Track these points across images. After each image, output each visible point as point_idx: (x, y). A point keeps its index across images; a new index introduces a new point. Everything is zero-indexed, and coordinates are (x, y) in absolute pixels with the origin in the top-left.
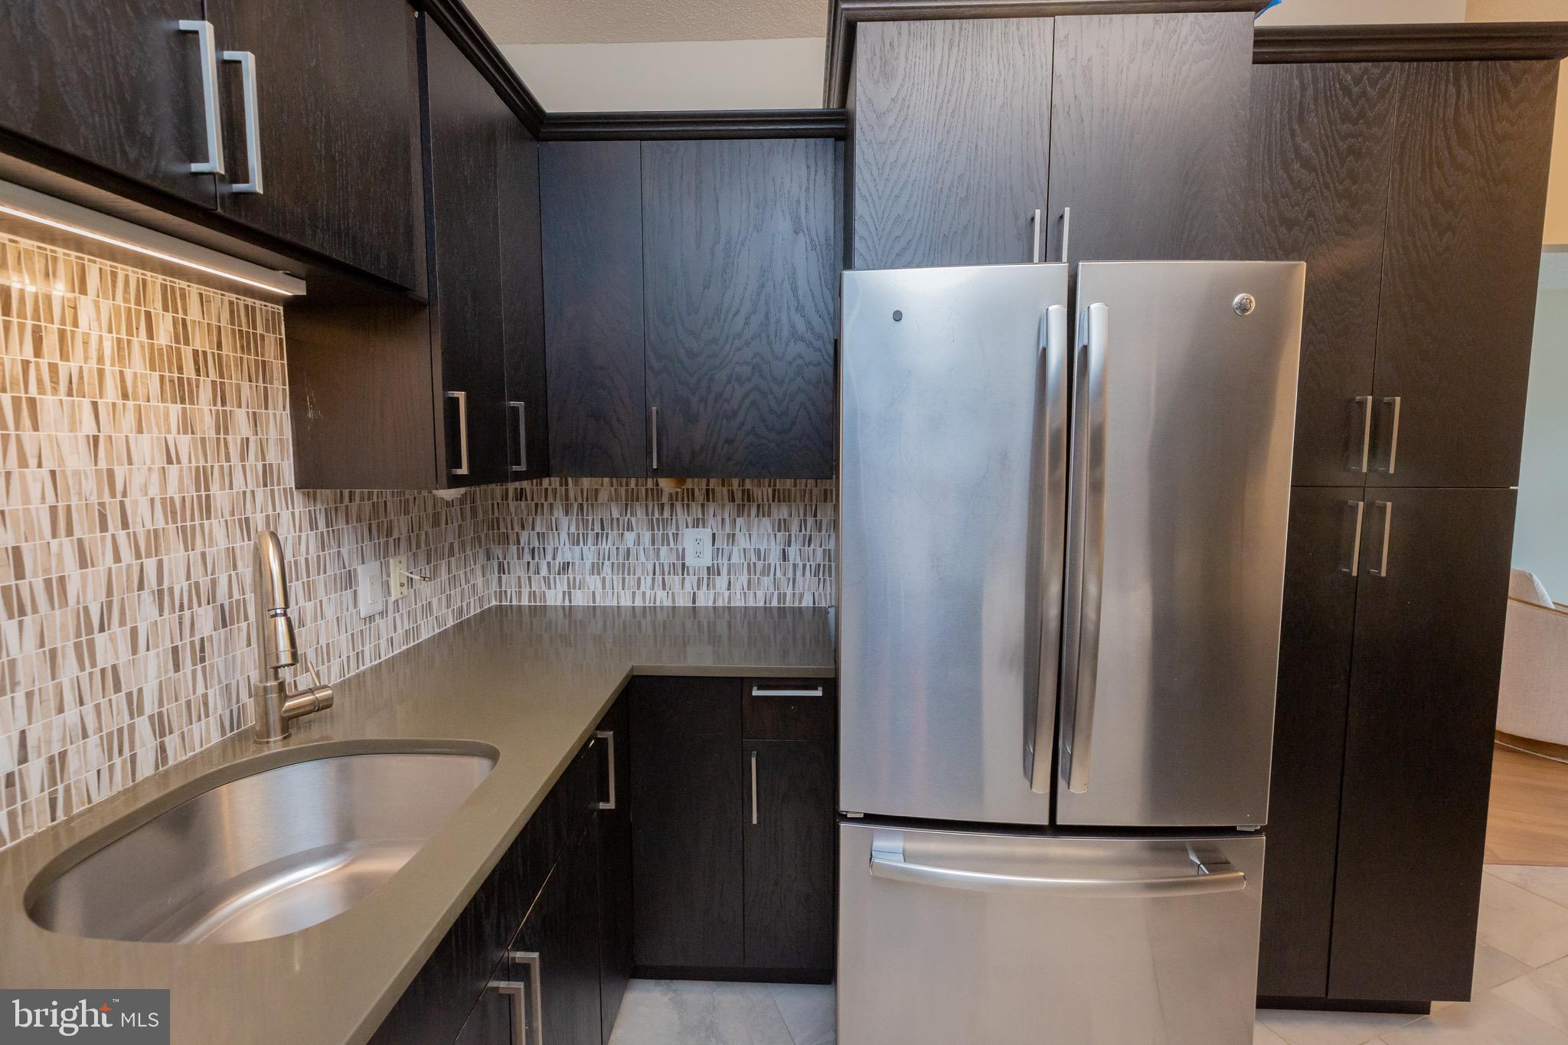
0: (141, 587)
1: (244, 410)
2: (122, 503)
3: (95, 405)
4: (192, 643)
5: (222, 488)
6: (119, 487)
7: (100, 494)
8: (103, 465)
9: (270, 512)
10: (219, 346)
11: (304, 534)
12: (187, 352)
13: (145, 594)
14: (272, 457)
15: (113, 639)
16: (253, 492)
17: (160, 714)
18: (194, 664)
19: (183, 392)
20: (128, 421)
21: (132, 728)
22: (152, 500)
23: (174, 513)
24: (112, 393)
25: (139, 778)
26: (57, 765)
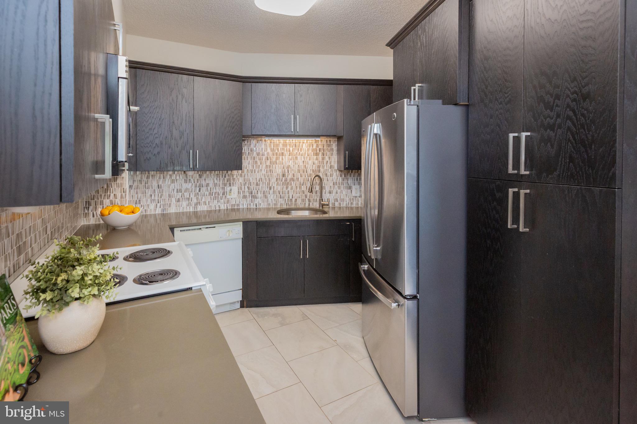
0: (308, 181)
1: (327, 156)
3: (304, 157)
4: (315, 191)
5: (322, 168)
6: (306, 168)
7: (304, 168)
8: (304, 164)
9: (331, 173)
10: (324, 147)
11: (338, 178)
12: (318, 149)
13: (309, 182)
14: (332, 164)
15: (304, 187)
16: (328, 170)
17: (309, 199)
18: (315, 193)
19: (317, 154)
20: (308, 159)
21: (305, 199)
22: (311, 170)
23: (314, 171)
25: (306, 206)
26: (296, 200)
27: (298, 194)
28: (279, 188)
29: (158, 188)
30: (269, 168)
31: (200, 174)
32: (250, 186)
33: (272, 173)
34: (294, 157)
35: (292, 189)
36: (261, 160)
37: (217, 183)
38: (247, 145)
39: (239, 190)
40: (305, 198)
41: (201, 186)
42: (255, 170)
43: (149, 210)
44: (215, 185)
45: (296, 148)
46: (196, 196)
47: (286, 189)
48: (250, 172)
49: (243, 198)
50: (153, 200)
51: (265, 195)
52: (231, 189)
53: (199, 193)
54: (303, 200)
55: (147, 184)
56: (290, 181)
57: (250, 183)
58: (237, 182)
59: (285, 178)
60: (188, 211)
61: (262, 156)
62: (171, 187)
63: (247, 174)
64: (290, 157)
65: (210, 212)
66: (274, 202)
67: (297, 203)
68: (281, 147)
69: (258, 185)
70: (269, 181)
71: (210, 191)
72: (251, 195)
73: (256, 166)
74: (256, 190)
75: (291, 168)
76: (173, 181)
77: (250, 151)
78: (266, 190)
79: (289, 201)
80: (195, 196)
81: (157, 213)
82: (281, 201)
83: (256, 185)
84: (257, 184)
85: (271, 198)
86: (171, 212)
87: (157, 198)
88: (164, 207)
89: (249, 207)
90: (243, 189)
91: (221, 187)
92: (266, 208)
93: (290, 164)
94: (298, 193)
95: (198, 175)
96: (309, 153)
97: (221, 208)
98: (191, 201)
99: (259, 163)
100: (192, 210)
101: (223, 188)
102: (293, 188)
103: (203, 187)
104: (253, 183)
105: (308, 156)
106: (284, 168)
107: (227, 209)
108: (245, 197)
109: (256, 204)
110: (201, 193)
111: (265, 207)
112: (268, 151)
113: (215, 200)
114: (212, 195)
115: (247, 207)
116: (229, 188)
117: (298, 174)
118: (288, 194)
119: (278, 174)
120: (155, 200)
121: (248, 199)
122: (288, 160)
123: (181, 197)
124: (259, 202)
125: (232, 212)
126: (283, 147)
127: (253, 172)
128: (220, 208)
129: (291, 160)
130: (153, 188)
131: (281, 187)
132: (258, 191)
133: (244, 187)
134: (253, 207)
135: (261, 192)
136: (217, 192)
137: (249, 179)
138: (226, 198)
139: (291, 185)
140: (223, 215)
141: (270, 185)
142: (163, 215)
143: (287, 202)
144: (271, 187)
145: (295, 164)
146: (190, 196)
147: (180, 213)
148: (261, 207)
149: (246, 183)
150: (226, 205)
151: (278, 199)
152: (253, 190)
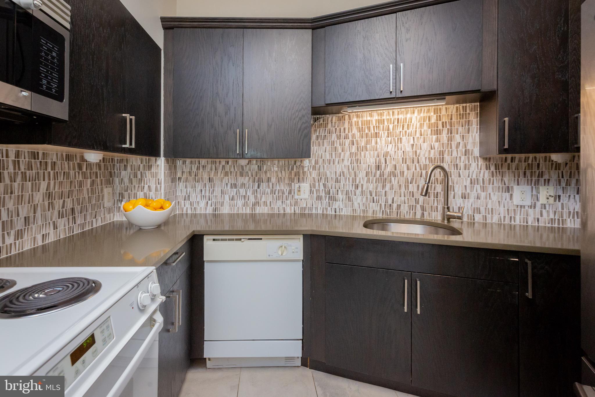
0: (421, 176)
1: (459, 135)
2: (418, 158)
3: (414, 138)
4: (434, 193)
5: (448, 155)
6: (418, 154)
7: (413, 155)
8: (414, 150)
9: (467, 162)
10: (451, 119)
11: (482, 171)
12: (440, 123)
13: (422, 178)
14: (469, 147)
15: (413, 186)
16: (460, 157)
17: (423, 206)
18: (434, 197)
19: (438, 132)
20: (421, 140)
21: (416, 206)
22: (426, 158)
23: (432, 161)
24: (418, 135)
25: (416, 217)
26: (399, 206)
27: (403, 198)
28: (371, 187)
29: (210, 182)
30: (355, 157)
31: (259, 164)
32: (326, 183)
33: (359, 165)
34: (396, 138)
35: (392, 188)
36: (342, 145)
37: (281, 178)
38: (323, 125)
39: (311, 188)
40: (414, 204)
41: (260, 181)
42: (333, 160)
43: (199, 208)
44: (279, 180)
45: (399, 124)
46: (254, 194)
47: (383, 189)
48: (327, 163)
49: (317, 200)
50: (203, 196)
51: (349, 197)
52: (299, 186)
53: (259, 190)
54: (411, 207)
55: (197, 176)
56: (388, 176)
57: (327, 178)
58: (309, 177)
59: (381, 172)
60: (245, 212)
61: (344, 140)
62: (224, 181)
63: (323, 166)
64: (390, 139)
65: (272, 216)
66: (362, 208)
67: (400, 212)
68: (374, 125)
69: (338, 182)
70: (355, 176)
71: (273, 188)
72: (328, 196)
73: (336, 154)
74: (335, 188)
75: (390, 156)
76: (226, 174)
77: (327, 133)
78: (351, 189)
79: (388, 207)
80: (252, 194)
81: (207, 212)
82: (374, 206)
83: (336, 182)
84: (337, 181)
85: (359, 201)
86: (224, 212)
87: (207, 194)
88: (216, 206)
89: (325, 212)
90: (317, 187)
91: (287, 184)
92: (350, 215)
93: (389, 150)
94: (402, 195)
95: (256, 166)
96: (423, 131)
97: (286, 212)
98: (248, 200)
99: (340, 150)
100: (248, 211)
101: (289, 184)
102: (394, 188)
103: (263, 182)
104: (331, 178)
105: (421, 135)
106: (378, 157)
107: (295, 213)
108: (319, 198)
109: (335, 209)
110: (260, 190)
111: (349, 214)
112: (353, 132)
113: (279, 200)
114: (275, 194)
115: (323, 212)
116: (297, 186)
117: (402, 165)
118: (385, 196)
119: (369, 165)
120: (205, 196)
121: (324, 201)
122: (386, 143)
123: (236, 194)
124: (339, 206)
125: (301, 217)
126: (377, 125)
127: (332, 163)
128: (285, 211)
129: (391, 143)
130: (204, 181)
131: (373, 185)
132: (338, 191)
133: (319, 184)
134: (331, 213)
135: (342, 191)
136: (281, 190)
137: (326, 173)
138: (294, 199)
139: (391, 182)
140: (289, 221)
141: (356, 182)
142: (215, 216)
143: (384, 209)
144: (358, 185)
145: (398, 150)
146: (246, 194)
147: (234, 214)
148: (343, 213)
149: (321, 178)
150: (293, 208)
151: (369, 204)
152: (332, 188)
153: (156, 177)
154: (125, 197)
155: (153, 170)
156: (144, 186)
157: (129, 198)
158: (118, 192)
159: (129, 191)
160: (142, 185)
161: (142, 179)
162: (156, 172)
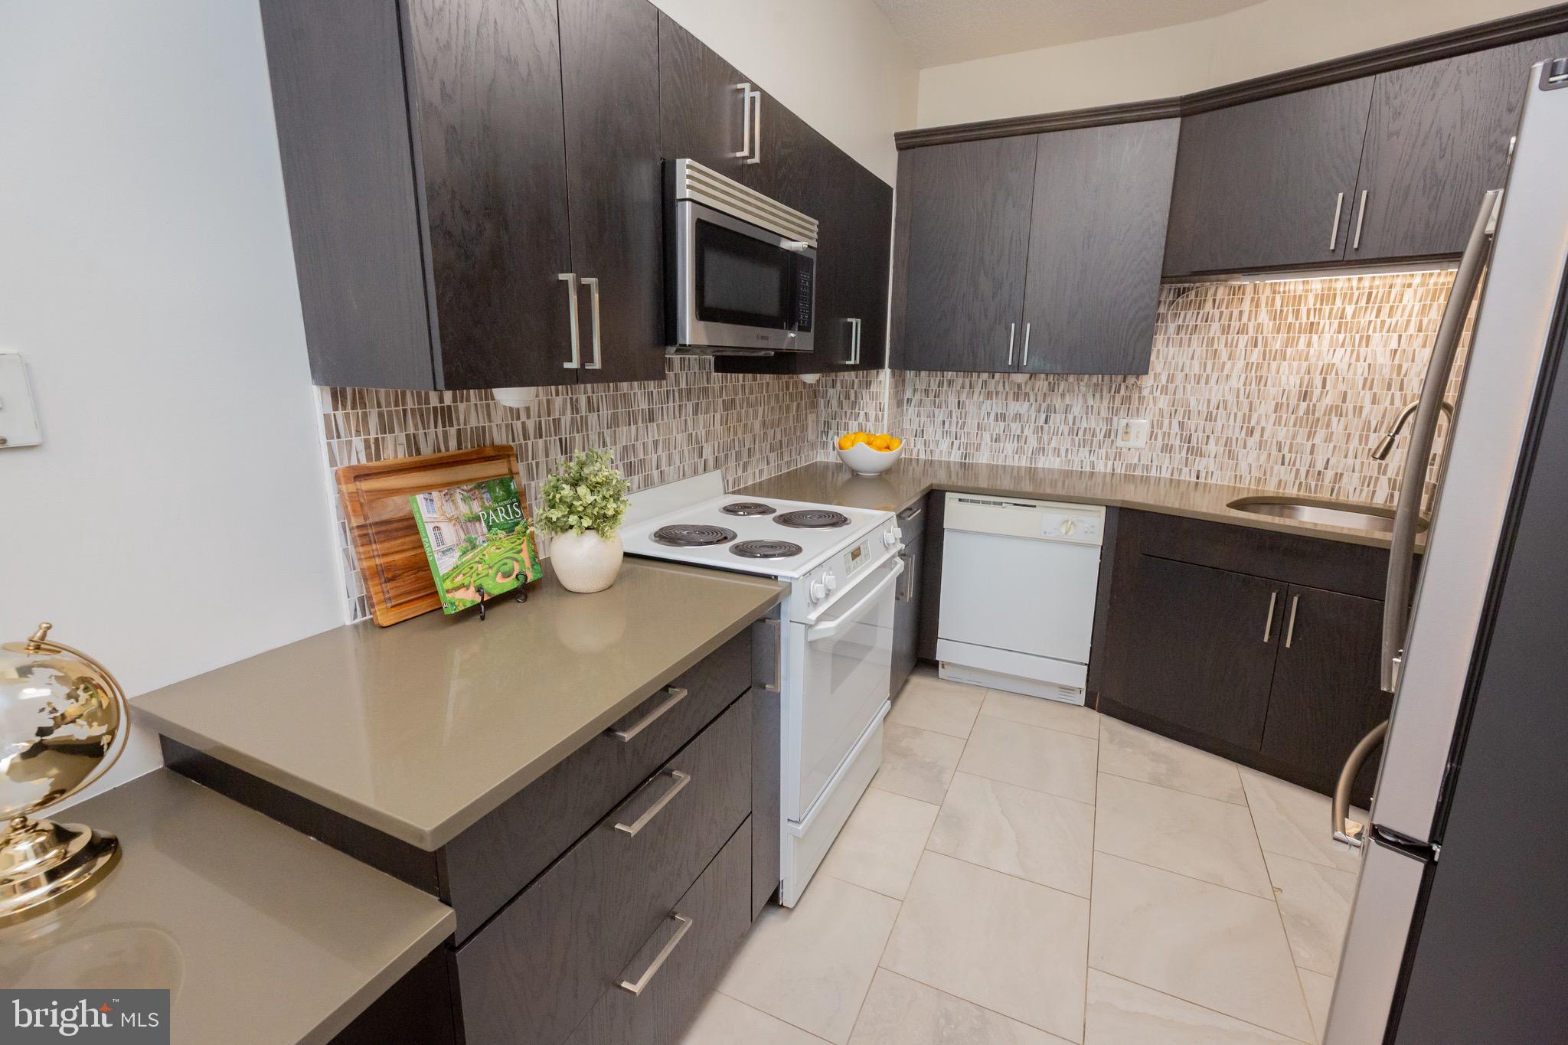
2: (1402, 380)
6: (1403, 372)
8: (1396, 362)
24: (1412, 329)
25: (1374, 501)
26: (1338, 477)
27: (1350, 461)
28: (1282, 434)
29: (959, 409)
30: (1256, 372)
31: (1051, 380)
32: (1186, 420)
33: (1262, 388)
34: (1358, 336)
35: (1328, 439)
36: (1231, 346)
37: (1092, 406)
38: (1195, 303)
39: (1153, 427)
40: (1375, 475)
41: (1050, 410)
42: (1208, 376)
43: (938, 451)
44: (1088, 410)
45: (1370, 305)
46: (1038, 433)
47: (1308, 440)
48: (1192, 382)
49: (1162, 452)
50: (947, 431)
51: (1230, 451)
52: (1127, 424)
53: (1046, 427)
54: (1367, 481)
55: (938, 397)
56: (1324, 415)
57: (1190, 411)
58: (1151, 409)
59: (1308, 405)
60: (1016, 464)
61: (1236, 337)
62: (983, 408)
63: (1184, 387)
64: (1341, 336)
65: (1067, 474)
66: (1255, 473)
67: (1340, 488)
68: (1311, 305)
69: (1211, 420)
70: (1250, 410)
71: (1074, 424)
72: (1186, 445)
73: (1214, 363)
74: (1204, 432)
75: (1337, 374)
76: (989, 396)
77: (1202, 321)
78: (1237, 434)
79: (1313, 476)
80: (1034, 433)
81: (952, 459)
82: (1282, 472)
83: (1206, 420)
84: (1210, 417)
85: (1251, 460)
86: (980, 462)
87: (953, 429)
88: (966, 450)
89: (1176, 477)
90: (1166, 428)
91: (1103, 418)
92: (1229, 487)
93: (1336, 360)
94: (1351, 454)
95: (1046, 383)
96: (1425, 321)
97: (1097, 470)
98: (1025, 443)
99: (1224, 357)
100: (1024, 463)
101: (1107, 419)
102: (1334, 438)
103: (1055, 413)
104: (1196, 412)
105: (1420, 330)
106: (1309, 373)
107: (1113, 474)
108: (1167, 449)
109: (1198, 471)
110: (1050, 427)
111: (1226, 483)
112: (1260, 320)
113: (1084, 447)
114: (1077, 436)
115: (1172, 475)
116: (1123, 422)
117: (1362, 392)
118: (1312, 453)
119: (1284, 390)
120: (950, 432)
121: (1178, 455)
122: (1331, 345)
123: (1004, 432)
124: (1207, 467)
125: (1125, 482)
126: (1318, 306)
127: (1203, 381)
128: (1093, 468)
129: (1343, 346)
130: (949, 406)
131: (1288, 430)
132: (1208, 437)
133: (1170, 422)
134: (1188, 479)
135: (1218, 439)
136: (1090, 429)
137: (1188, 399)
138: (1114, 447)
139: (1328, 426)
140: (1101, 486)
141: (1249, 422)
142: (964, 466)
143: (1303, 480)
144: (1253, 428)
145: (1358, 360)
146: (1022, 432)
147: (997, 466)
148: (1214, 481)
149: (1176, 410)
150: (1110, 463)
151: (1272, 468)
152: (1196, 432)
153: (877, 400)
154: (833, 426)
155: (873, 388)
156: (859, 413)
157: (838, 429)
158: (823, 419)
159: (837, 420)
160: (857, 411)
161: (856, 402)
162: (877, 392)
